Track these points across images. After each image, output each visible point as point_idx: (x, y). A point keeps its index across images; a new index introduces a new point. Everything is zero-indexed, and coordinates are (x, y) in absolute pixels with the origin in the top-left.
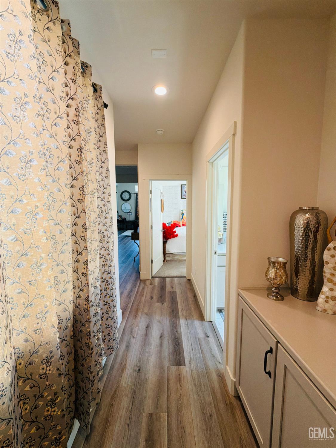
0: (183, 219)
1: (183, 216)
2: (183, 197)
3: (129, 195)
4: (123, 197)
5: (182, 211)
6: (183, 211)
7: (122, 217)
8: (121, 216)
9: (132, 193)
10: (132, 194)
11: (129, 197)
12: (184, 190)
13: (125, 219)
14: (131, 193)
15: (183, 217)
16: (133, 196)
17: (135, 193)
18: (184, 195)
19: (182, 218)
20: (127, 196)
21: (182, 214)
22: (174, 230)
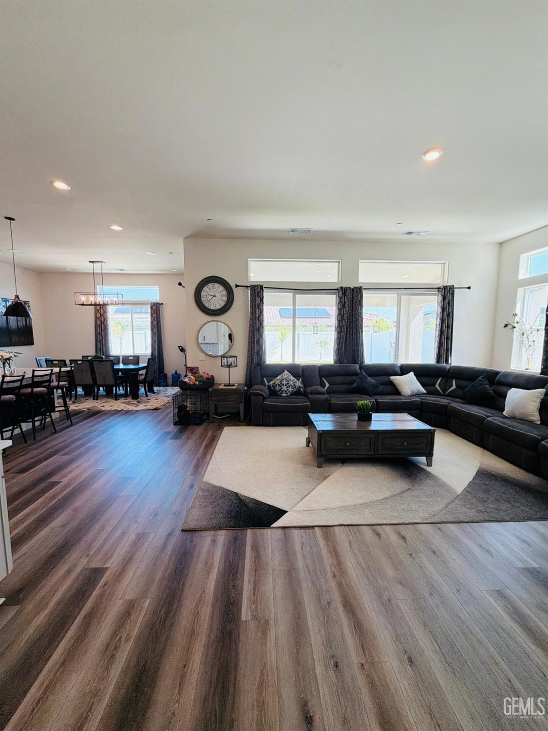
3: (225, 293)
4: (203, 299)
7: (201, 372)
8: (197, 368)
9: (237, 286)
10: (235, 290)
11: (225, 299)
13: (211, 381)
14: (233, 285)
16: (242, 299)
17: (247, 287)
20: (218, 295)
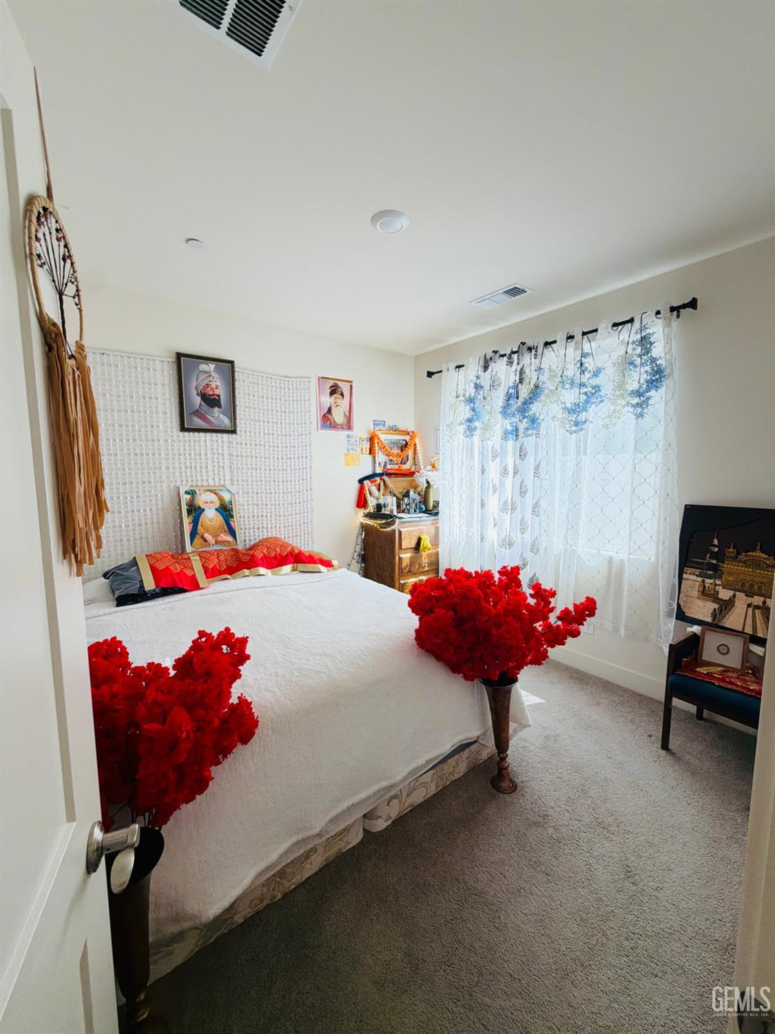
0: (197, 540)
1: (195, 523)
2: (190, 421)
5: (188, 497)
6: (192, 493)
12: (194, 384)
15: (199, 527)
18: (197, 413)
19: (193, 534)
21: (189, 512)
22: (234, 700)
